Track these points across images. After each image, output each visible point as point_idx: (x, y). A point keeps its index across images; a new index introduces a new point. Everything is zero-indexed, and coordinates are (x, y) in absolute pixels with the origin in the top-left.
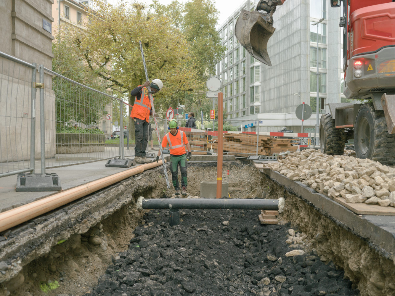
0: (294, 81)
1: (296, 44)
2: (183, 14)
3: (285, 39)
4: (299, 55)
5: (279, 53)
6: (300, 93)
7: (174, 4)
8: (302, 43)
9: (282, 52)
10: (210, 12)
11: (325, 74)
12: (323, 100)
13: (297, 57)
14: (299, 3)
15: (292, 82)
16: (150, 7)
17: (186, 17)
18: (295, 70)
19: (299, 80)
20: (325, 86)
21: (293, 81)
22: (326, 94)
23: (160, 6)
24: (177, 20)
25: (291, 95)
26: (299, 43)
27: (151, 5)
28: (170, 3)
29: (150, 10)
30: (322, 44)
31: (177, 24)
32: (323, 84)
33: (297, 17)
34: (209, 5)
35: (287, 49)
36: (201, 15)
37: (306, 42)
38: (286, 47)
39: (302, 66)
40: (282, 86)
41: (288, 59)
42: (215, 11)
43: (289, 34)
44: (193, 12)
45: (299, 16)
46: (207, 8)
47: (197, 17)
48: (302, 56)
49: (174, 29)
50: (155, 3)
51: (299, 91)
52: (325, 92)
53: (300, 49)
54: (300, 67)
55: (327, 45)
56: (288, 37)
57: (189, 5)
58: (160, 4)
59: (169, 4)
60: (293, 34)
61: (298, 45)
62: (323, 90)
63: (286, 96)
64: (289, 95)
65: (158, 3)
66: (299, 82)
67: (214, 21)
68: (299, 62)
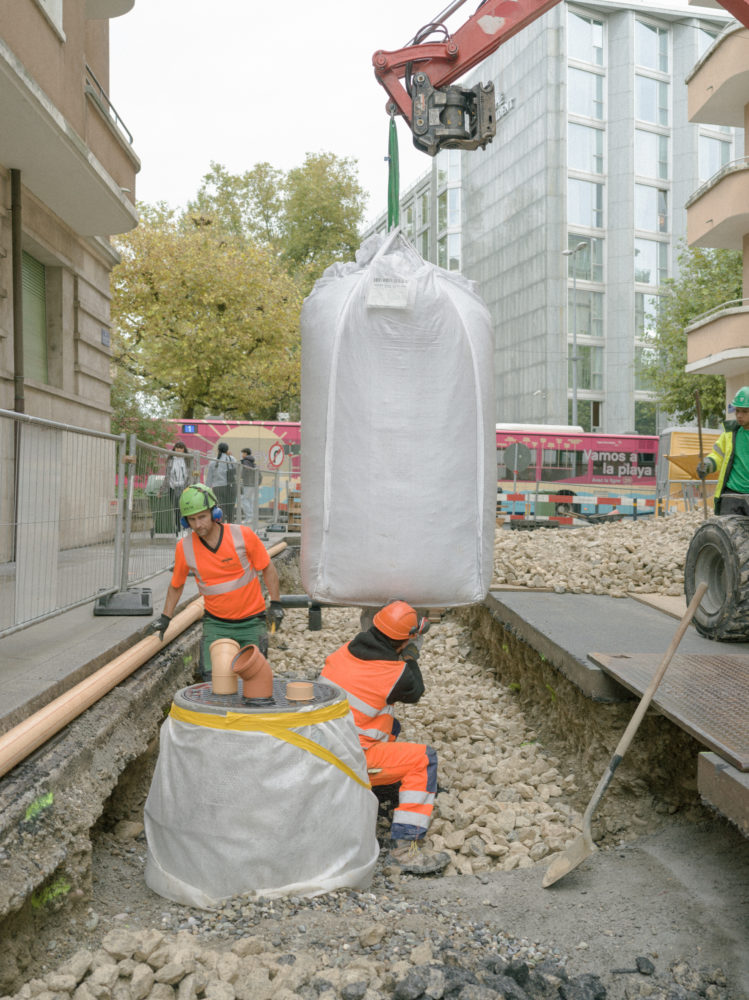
0: (534, 365)
1: (536, 283)
2: (282, 195)
3: (513, 268)
4: (544, 307)
5: (501, 300)
6: (545, 391)
7: (261, 170)
8: (550, 282)
9: (507, 296)
10: (345, 195)
11: (602, 348)
12: (597, 405)
13: (540, 312)
14: (544, 193)
15: (528, 367)
16: (205, 180)
17: (289, 204)
18: (535, 338)
19: (544, 362)
20: (601, 376)
21: (530, 363)
22: (603, 393)
23: (229, 179)
24: (266, 207)
25: (528, 394)
26: (544, 280)
27: (209, 177)
28: (251, 168)
29: (204, 188)
30: (595, 283)
31: (267, 218)
32: (597, 372)
33: (539, 224)
34: (345, 177)
35: (519, 292)
36: (326, 203)
37: (559, 278)
38: (516, 288)
39: (550, 332)
40: (507, 373)
41: (521, 313)
42: (357, 191)
43: (521, 260)
44: (306, 195)
45: (544, 221)
46: (339, 186)
47: (315, 206)
48: (550, 309)
49: (261, 228)
50: (218, 172)
51: (544, 387)
52: (601, 388)
53: (546, 295)
54: (546, 334)
55: (604, 285)
56: (520, 266)
57: (297, 178)
58: (229, 175)
59: (249, 171)
60: (531, 260)
61: (541, 286)
62: (597, 385)
63: (516, 397)
64: (523, 394)
65: (224, 171)
66: (544, 367)
67: (355, 214)
68: (543, 321)
